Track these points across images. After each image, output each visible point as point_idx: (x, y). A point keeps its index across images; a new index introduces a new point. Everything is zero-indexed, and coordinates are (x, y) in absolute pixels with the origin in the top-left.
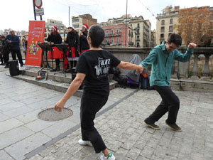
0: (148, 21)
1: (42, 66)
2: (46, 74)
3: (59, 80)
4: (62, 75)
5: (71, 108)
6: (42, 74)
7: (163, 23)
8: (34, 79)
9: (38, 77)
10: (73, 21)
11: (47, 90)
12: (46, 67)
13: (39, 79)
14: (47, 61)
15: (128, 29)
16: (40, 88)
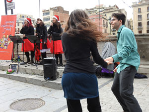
0: (123, 10)
1: (12, 60)
2: (17, 67)
3: (30, 72)
4: (33, 67)
5: (43, 99)
6: (13, 67)
7: (139, 11)
8: (5, 73)
9: (9, 70)
10: (44, 14)
11: (18, 83)
12: (17, 60)
13: (10, 72)
14: (18, 55)
15: (103, 20)
16: (11, 81)
